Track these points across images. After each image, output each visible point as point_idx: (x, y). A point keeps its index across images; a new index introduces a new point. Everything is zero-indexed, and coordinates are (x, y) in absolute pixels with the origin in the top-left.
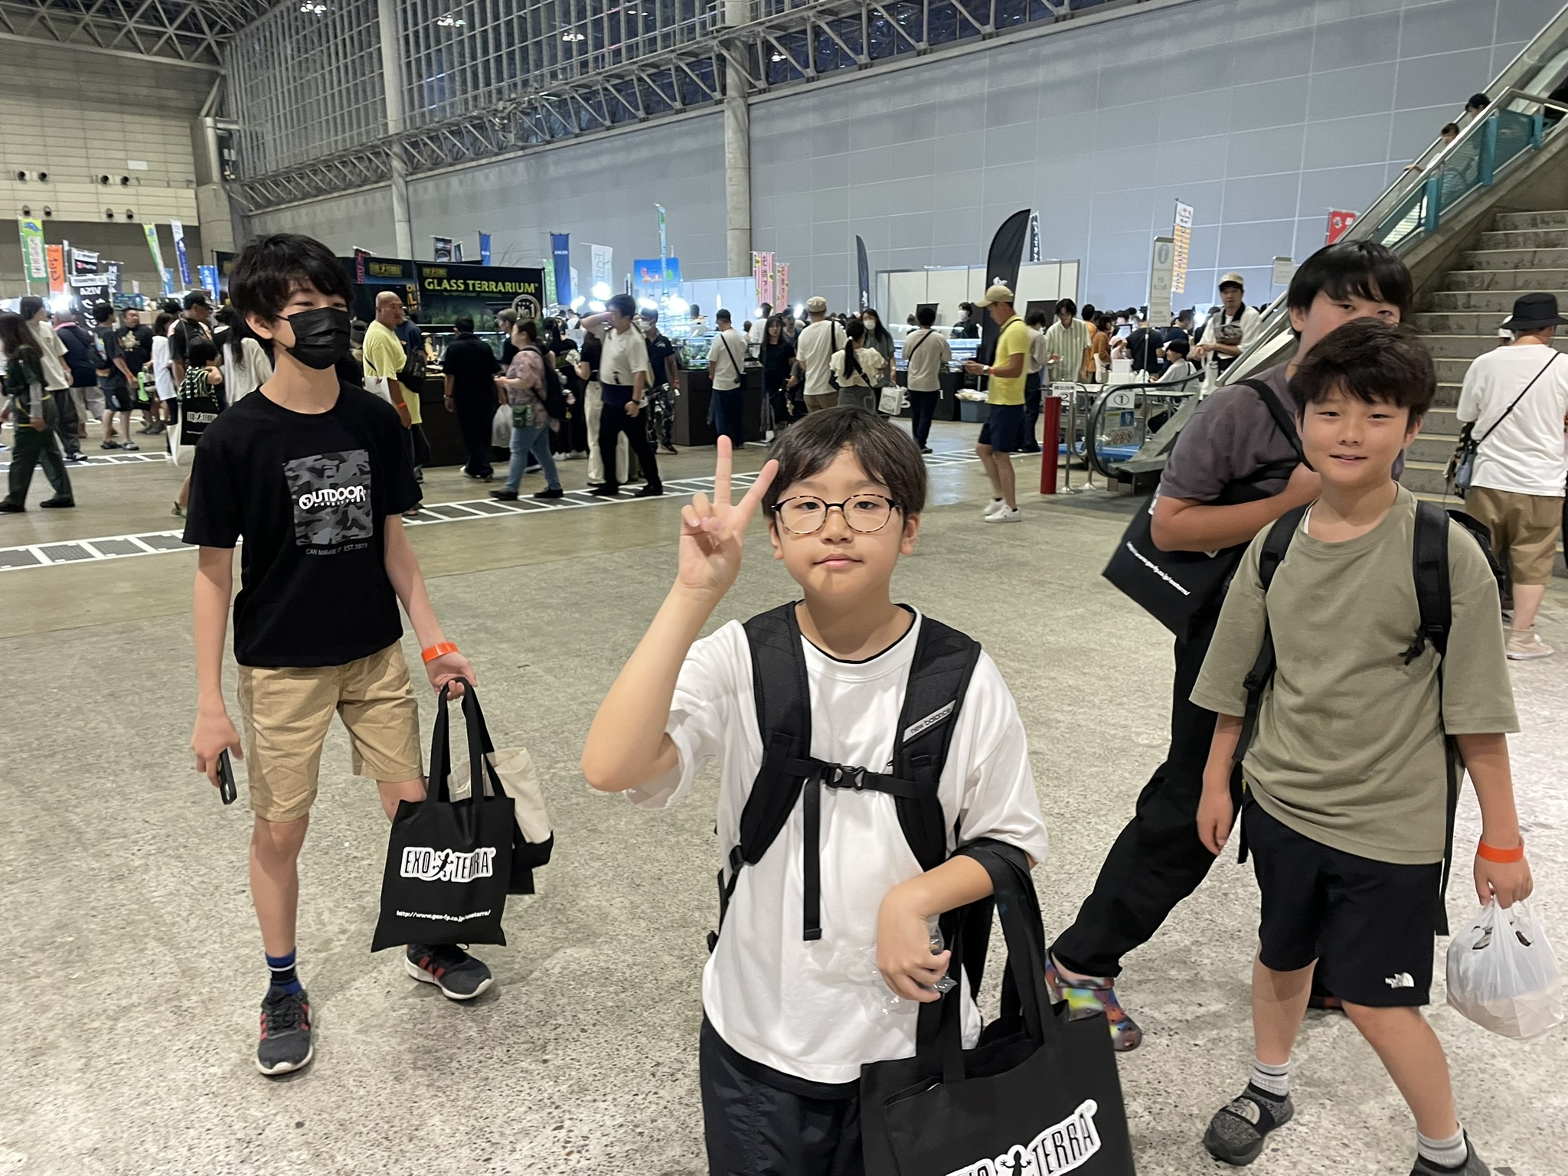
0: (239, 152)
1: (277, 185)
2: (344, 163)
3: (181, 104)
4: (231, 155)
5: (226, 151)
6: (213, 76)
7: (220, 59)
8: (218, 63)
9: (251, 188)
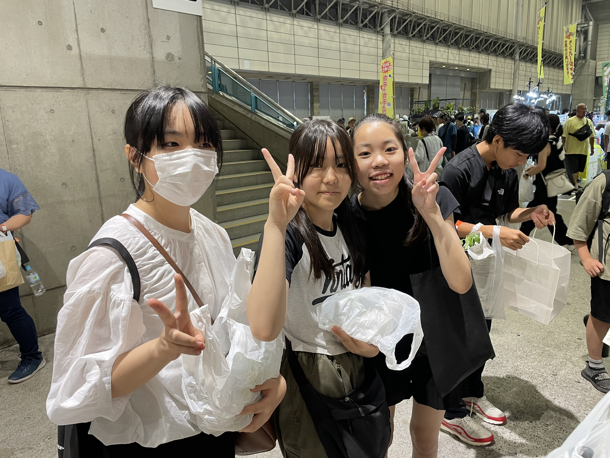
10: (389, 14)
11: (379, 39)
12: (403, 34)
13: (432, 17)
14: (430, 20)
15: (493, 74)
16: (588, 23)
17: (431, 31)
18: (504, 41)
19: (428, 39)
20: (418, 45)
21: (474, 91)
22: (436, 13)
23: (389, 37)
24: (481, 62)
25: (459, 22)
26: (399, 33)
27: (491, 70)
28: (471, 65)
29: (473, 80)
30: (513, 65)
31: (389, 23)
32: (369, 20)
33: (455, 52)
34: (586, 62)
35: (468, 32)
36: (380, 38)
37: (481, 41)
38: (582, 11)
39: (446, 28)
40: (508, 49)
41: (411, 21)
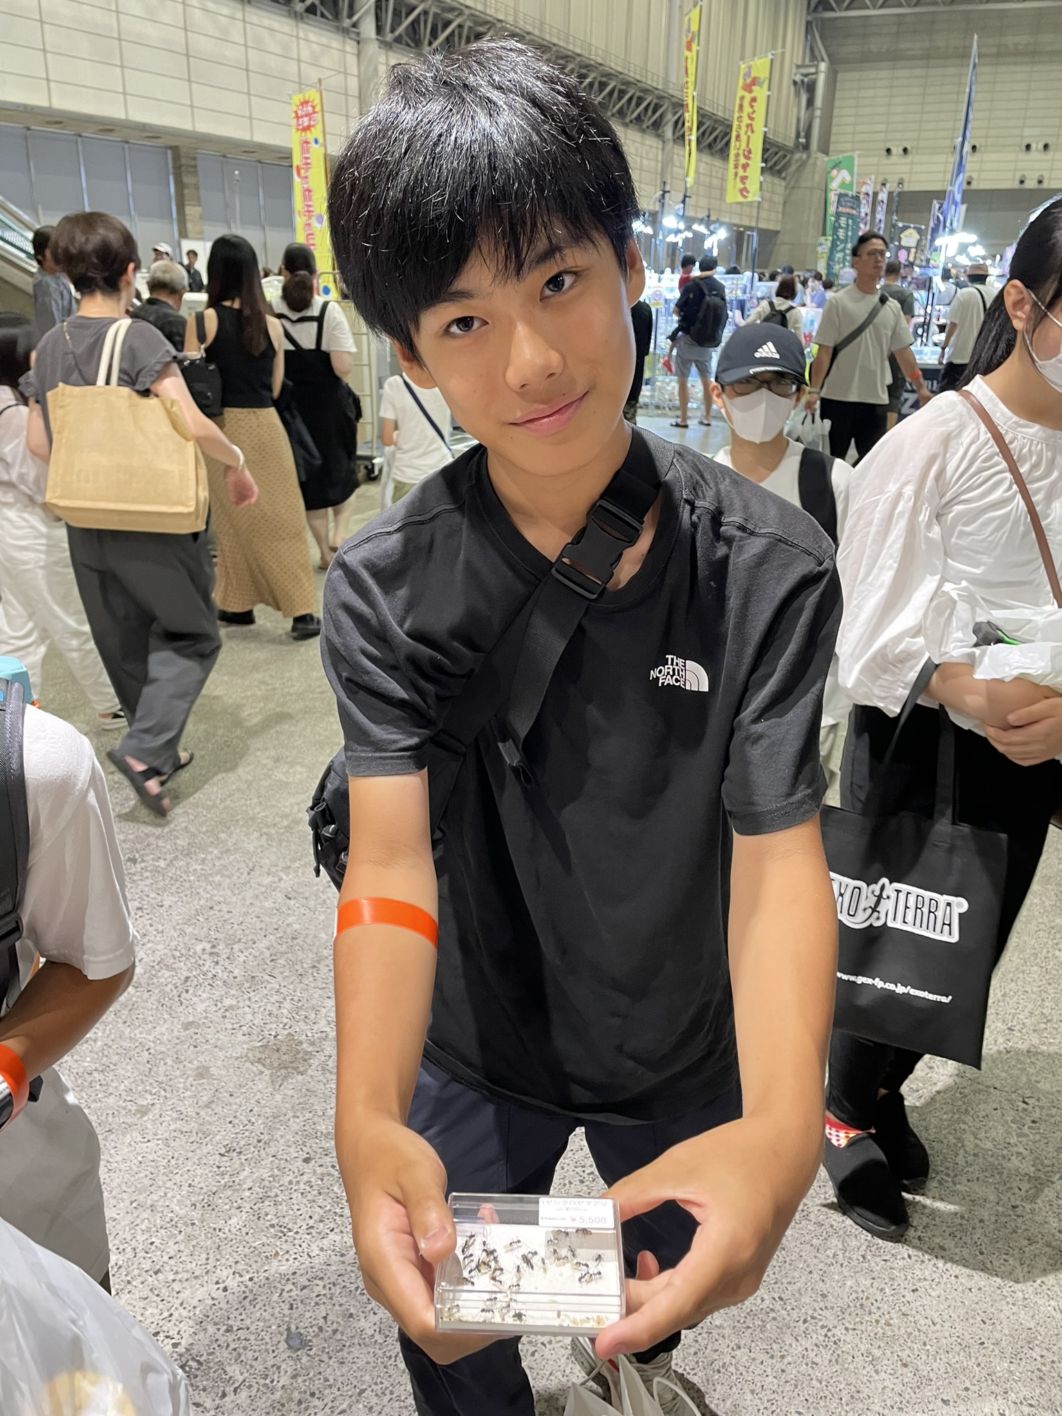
12: (408, 45)
13: (476, 10)
16: (817, 66)
18: (640, 91)
23: (373, 49)
25: (541, 30)
26: (398, 40)
30: (660, 152)
31: (373, 11)
34: (809, 157)
36: (351, 46)
38: (806, 37)
40: (650, 112)
41: (425, 12)
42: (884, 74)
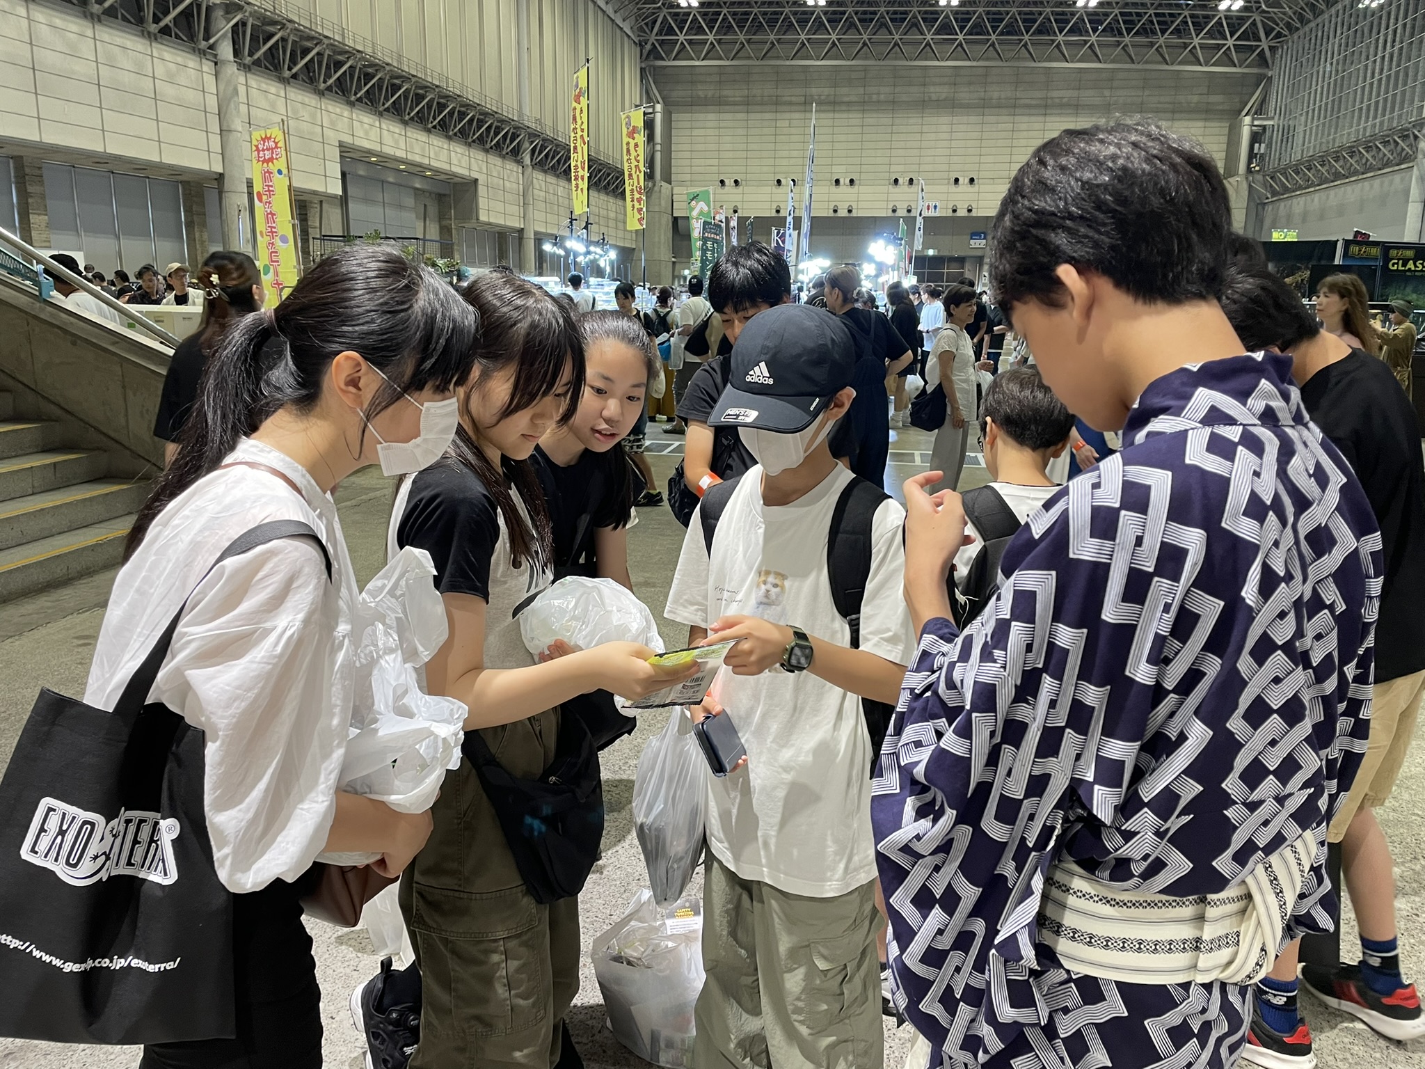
0: (1269, 146)
1: (1297, 173)
2: (1368, 149)
3: (1226, 107)
4: (1261, 148)
5: (1257, 145)
6: (1260, 78)
7: (1270, 62)
8: (1267, 66)
9: (1271, 178)
10: (227, 12)
11: (205, 68)
12: (267, 68)
13: (335, 40)
14: (332, 45)
15: (482, 190)
16: (653, 107)
17: (335, 72)
18: (498, 121)
19: (329, 89)
20: (307, 100)
21: (445, 223)
22: (343, 32)
23: (231, 70)
24: (454, 161)
25: (399, 61)
26: (257, 63)
27: (476, 180)
28: (435, 164)
29: (440, 198)
30: (521, 175)
31: (230, 35)
32: (175, 19)
33: (397, 130)
34: (654, 185)
35: (421, 88)
36: (208, 67)
37: (451, 113)
38: (642, 81)
39: (370, 70)
40: (508, 141)
41: (283, 39)
42: (711, 116)
